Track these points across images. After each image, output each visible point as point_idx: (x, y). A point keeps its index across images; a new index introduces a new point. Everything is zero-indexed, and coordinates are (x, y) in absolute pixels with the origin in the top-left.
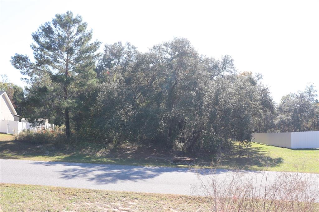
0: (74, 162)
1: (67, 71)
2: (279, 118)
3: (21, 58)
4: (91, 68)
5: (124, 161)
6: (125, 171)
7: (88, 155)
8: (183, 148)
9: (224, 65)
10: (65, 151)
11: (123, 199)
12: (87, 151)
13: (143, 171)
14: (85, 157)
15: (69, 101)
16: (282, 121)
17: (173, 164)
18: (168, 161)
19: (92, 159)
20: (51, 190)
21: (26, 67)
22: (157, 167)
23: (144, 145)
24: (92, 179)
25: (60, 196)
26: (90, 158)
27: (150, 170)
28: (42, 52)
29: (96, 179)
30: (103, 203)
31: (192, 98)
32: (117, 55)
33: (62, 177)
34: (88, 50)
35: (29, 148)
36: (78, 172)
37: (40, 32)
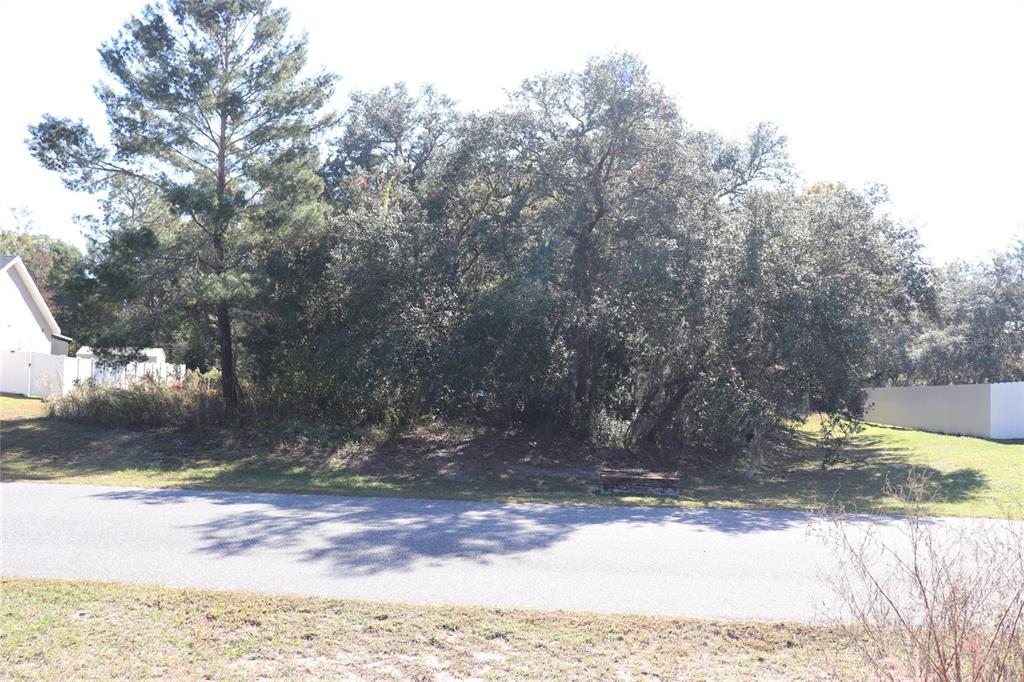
0: (250, 488)
1: (221, 177)
2: (925, 340)
3: (64, 129)
4: (305, 163)
5: (428, 483)
6: (439, 520)
7: (300, 465)
8: (627, 441)
9: (754, 156)
10: (221, 453)
11: (450, 639)
12: (296, 452)
13: (506, 522)
14: (289, 472)
15: (231, 277)
16: (935, 351)
17: (602, 492)
18: (582, 485)
19: (316, 478)
20: (157, 604)
21: (81, 163)
22: (550, 507)
23: (493, 429)
24: (319, 554)
25: (193, 626)
26: (305, 476)
27: (528, 515)
28: (134, 113)
29: (331, 554)
30: (368, 656)
31: (665, 257)
32: (392, 128)
33: (203, 549)
34: (292, 104)
35: (95, 444)
36: (266, 528)
37: (126, 43)
